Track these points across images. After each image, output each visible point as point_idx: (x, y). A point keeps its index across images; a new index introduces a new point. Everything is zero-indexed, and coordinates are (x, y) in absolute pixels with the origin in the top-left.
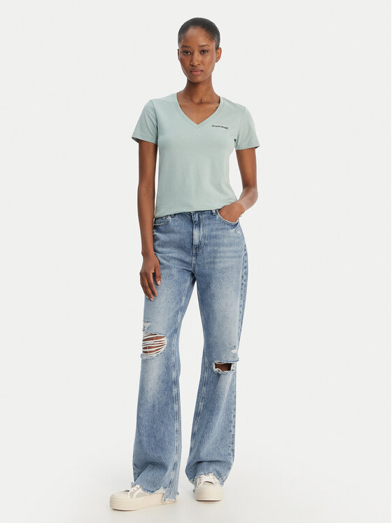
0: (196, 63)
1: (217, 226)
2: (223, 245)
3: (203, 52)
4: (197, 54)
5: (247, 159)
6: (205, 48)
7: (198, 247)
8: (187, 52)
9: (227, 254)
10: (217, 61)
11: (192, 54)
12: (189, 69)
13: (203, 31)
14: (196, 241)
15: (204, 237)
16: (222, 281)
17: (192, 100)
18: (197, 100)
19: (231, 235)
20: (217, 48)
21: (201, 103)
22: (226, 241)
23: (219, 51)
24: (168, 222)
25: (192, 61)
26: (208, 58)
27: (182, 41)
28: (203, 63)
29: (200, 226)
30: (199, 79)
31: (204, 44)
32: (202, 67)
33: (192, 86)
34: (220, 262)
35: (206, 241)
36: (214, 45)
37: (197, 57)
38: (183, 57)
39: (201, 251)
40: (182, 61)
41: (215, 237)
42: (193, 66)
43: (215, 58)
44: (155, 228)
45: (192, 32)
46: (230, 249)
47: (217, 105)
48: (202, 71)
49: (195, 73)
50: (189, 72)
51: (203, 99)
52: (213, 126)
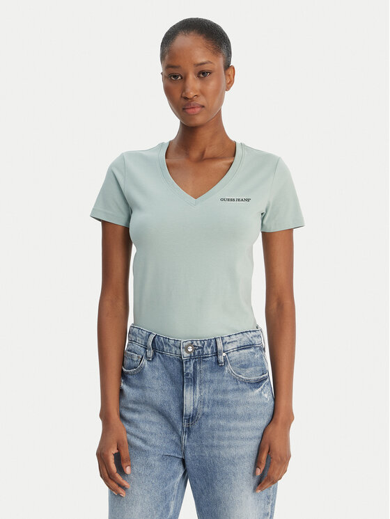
0: (192, 94)
1: (224, 384)
2: (235, 417)
3: (203, 74)
4: (192, 77)
5: (278, 247)
6: (206, 68)
7: (192, 418)
8: (175, 76)
9: (243, 434)
10: (228, 89)
11: (184, 78)
12: (181, 103)
13: (201, 38)
14: (189, 408)
15: (203, 402)
16: (233, 478)
17: (188, 155)
18: (195, 154)
19: (250, 400)
20: (227, 66)
21: (202, 159)
22: (239, 410)
23: (230, 72)
24: (142, 368)
25: (184, 90)
26: (212, 84)
27: (167, 57)
28: (203, 93)
29: (195, 383)
30: (199, 119)
31: (204, 60)
32: (201, 101)
33: (188, 133)
34: (230, 446)
35: (206, 410)
36: (220, 61)
37: (193, 84)
38: (170, 85)
39: (196, 426)
40: (168, 91)
41: (222, 403)
42: (186, 98)
43: (224, 85)
44: (123, 375)
45: (183, 41)
46: (248, 424)
47: (231, 161)
48: (203, 107)
49: (190, 111)
50: (181, 109)
51: (206, 152)
52: (223, 200)
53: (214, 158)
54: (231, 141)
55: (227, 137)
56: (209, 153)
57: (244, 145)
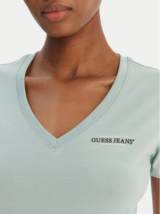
21: (73, 77)
47: (111, 81)
48: (70, 9)
49: (51, 16)
50: (39, 13)
51: (79, 69)
52: (94, 140)
53: (90, 77)
54: (114, 54)
55: (109, 49)
56: (82, 70)
57: (132, 61)
